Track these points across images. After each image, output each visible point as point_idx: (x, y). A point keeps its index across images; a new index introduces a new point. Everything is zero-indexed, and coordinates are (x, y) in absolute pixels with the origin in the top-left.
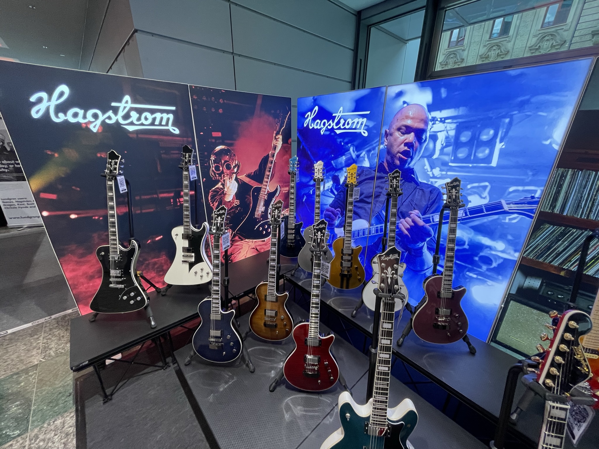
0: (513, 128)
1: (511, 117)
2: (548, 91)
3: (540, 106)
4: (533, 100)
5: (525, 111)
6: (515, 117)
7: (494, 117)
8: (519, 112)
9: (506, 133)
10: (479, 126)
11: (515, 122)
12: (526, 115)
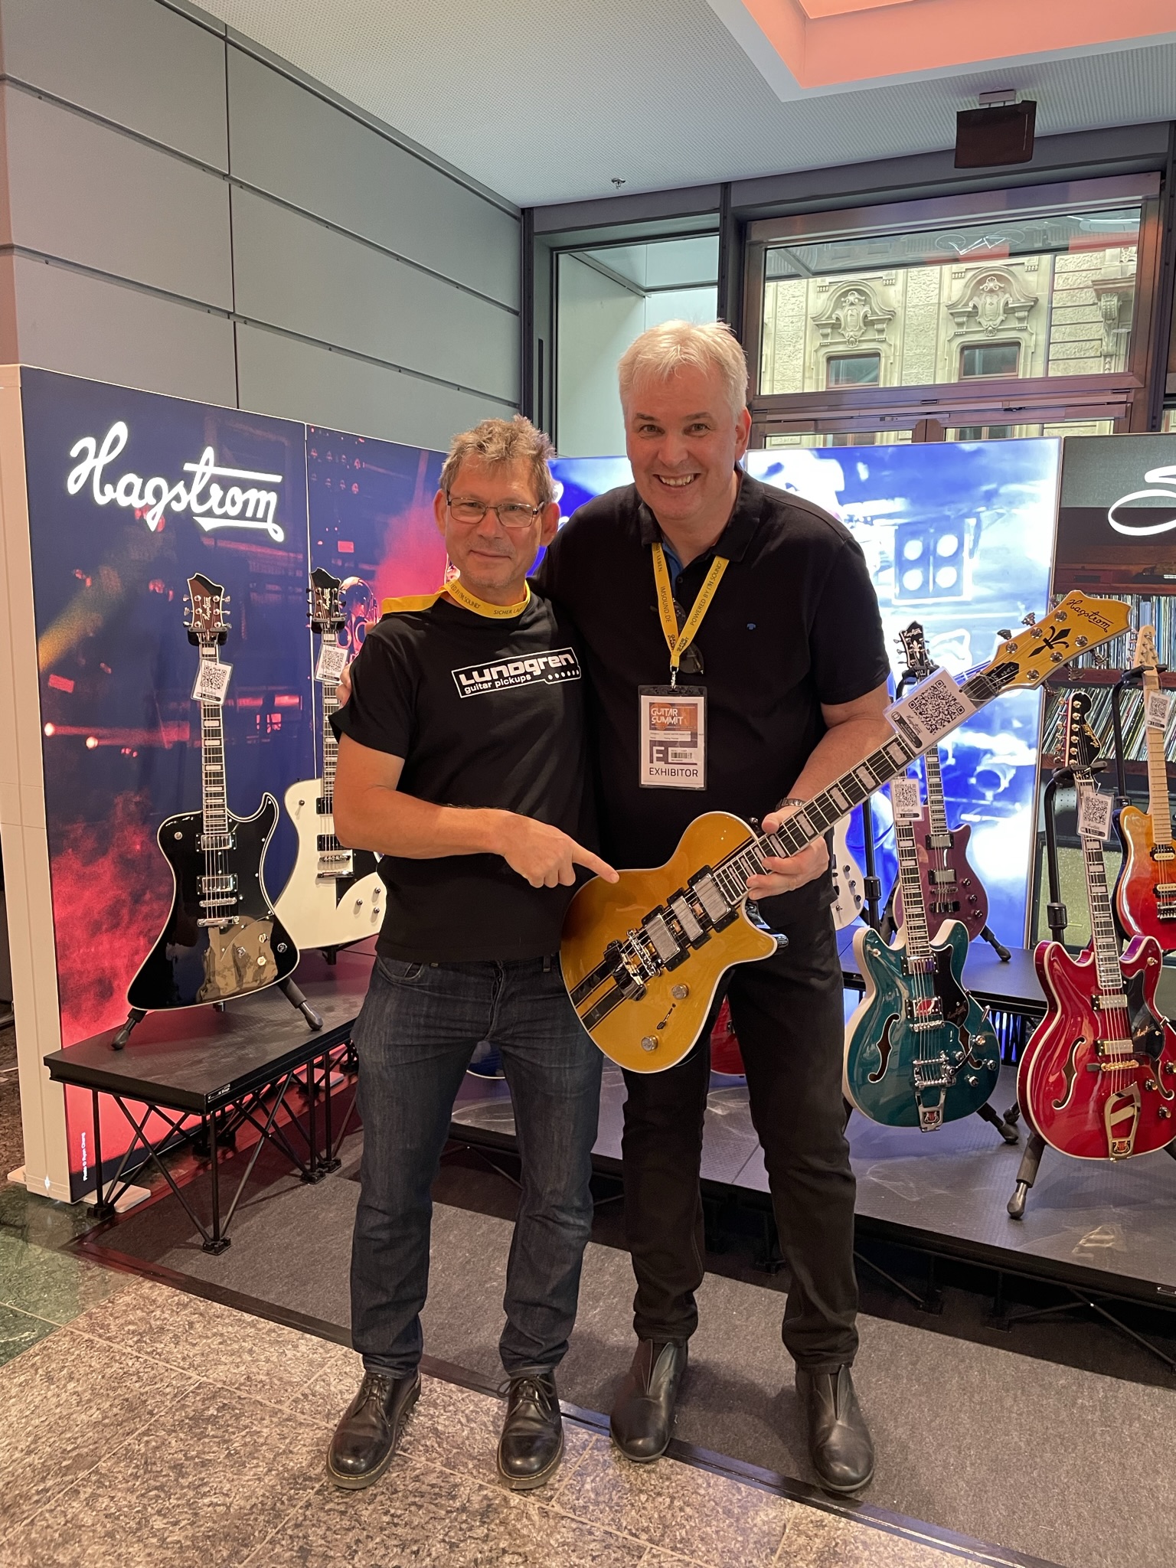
0: (983, 534)
1: (977, 516)
2: (1018, 478)
3: (1013, 501)
4: (1003, 490)
5: (995, 507)
6: (982, 516)
7: (953, 517)
8: (988, 509)
9: (976, 542)
10: (932, 531)
11: (984, 524)
12: (998, 513)
